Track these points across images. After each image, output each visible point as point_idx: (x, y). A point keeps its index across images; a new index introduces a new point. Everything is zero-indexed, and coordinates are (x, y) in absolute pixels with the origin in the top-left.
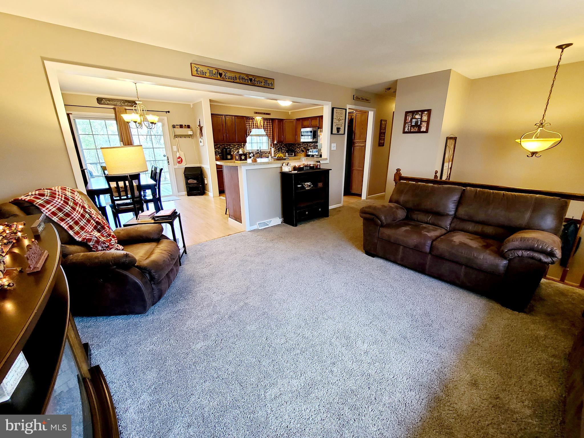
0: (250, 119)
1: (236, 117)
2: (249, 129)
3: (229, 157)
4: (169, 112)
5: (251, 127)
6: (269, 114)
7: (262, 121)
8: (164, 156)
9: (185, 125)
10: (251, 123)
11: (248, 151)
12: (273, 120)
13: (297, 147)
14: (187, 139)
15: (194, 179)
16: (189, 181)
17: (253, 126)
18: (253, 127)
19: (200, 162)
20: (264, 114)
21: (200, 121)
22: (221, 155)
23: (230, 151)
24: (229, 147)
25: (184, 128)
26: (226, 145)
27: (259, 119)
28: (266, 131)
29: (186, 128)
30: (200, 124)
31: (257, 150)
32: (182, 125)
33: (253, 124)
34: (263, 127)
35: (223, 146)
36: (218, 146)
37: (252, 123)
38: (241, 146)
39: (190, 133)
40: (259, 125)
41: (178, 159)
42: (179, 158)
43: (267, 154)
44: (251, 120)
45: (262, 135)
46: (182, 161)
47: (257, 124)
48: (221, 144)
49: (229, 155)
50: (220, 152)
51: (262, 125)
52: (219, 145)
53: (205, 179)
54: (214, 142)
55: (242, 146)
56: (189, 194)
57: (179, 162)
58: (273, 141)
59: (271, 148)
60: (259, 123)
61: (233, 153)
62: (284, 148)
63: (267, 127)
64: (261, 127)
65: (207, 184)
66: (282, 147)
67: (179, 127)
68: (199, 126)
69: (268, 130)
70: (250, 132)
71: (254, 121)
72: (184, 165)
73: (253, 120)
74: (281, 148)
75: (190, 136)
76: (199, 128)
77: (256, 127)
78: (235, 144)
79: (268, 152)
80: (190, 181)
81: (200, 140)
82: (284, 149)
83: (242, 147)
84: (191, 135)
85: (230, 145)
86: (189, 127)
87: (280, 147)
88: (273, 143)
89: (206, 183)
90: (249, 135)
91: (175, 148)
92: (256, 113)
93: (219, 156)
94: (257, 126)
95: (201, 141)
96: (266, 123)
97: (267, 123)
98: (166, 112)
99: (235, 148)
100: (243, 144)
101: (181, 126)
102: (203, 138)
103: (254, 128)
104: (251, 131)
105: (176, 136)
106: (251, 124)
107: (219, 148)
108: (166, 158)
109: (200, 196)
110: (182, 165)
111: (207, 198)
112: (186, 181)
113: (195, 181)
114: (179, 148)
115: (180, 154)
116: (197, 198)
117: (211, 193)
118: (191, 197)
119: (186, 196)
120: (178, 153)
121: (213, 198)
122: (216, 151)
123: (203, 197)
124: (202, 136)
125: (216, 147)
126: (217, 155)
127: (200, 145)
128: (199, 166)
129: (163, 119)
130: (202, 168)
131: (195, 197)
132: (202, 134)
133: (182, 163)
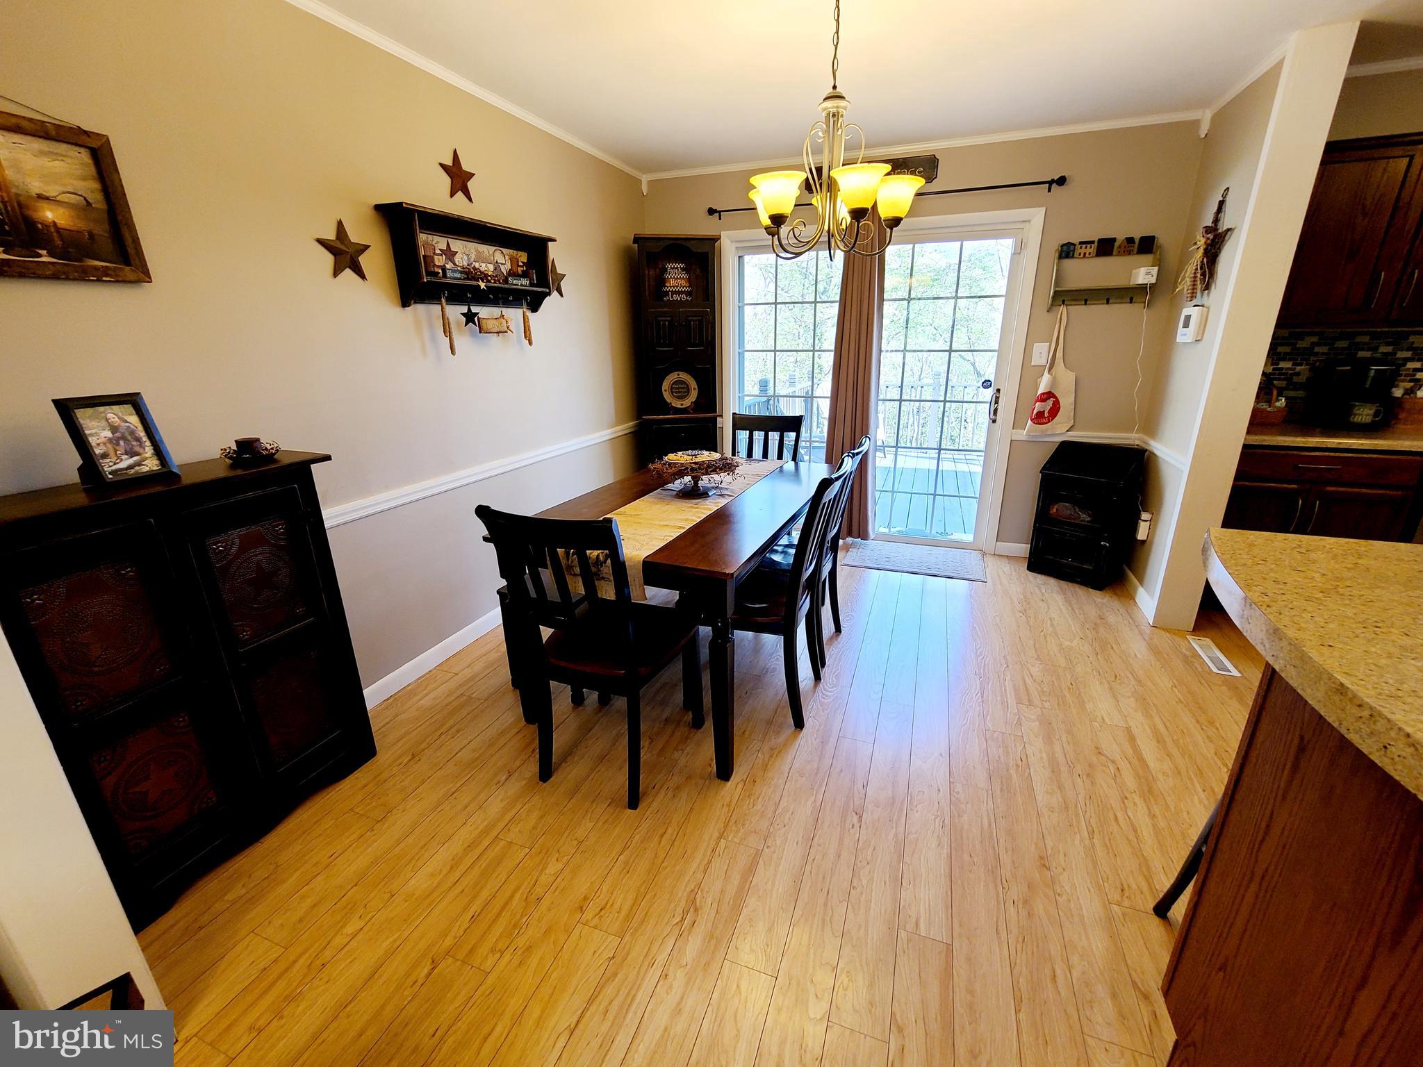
4: (1062, 181)
8: (987, 384)
9: (1131, 240)
14: (1119, 312)
15: (1083, 505)
16: (1054, 510)
19: (1151, 423)
21: (1221, 203)
22: (1298, 393)
23: (1388, 381)
24: (1385, 348)
25: (1121, 254)
26: (1365, 339)
29: (1130, 252)
30: (1216, 220)
32: (1114, 240)
35: (1343, 344)
36: (1306, 343)
39: (1144, 274)
41: (1038, 401)
42: (1048, 395)
46: (1055, 411)
48: (1333, 332)
49: (1374, 401)
50: (1301, 379)
52: (1312, 340)
53: (1145, 516)
54: (1282, 322)
56: (1038, 563)
57: (1040, 414)
65: (1143, 542)
67: (1093, 249)
68: (1212, 228)
72: (1060, 431)
75: (1132, 294)
76: (1202, 242)
80: (1060, 509)
81: (1186, 310)
84: (1142, 288)
85: (1398, 339)
86: (1146, 245)
89: (1142, 535)
91: (1040, 354)
93: (1281, 404)
95: (1188, 318)
98: (1050, 183)
101: (1105, 247)
102: (1215, 290)
105: (1063, 297)
107: (1297, 356)
108: (988, 394)
109: (1086, 588)
110: (1047, 430)
111: (1111, 619)
112: (1040, 504)
113: (1085, 516)
114: (1060, 354)
115: (1054, 382)
116: (1065, 598)
117: (1152, 596)
118: (1040, 579)
119: (1021, 569)
120: (1049, 376)
121: (1148, 632)
122: (1274, 374)
123: (1099, 600)
124: (1207, 287)
125: (1287, 349)
126: (1275, 393)
127: (1179, 339)
128: (1137, 445)
129: (1023, 221)
130: (1149, 457)
131: (1060, 587)
132: (1212, 274)
133: (1052, 420)
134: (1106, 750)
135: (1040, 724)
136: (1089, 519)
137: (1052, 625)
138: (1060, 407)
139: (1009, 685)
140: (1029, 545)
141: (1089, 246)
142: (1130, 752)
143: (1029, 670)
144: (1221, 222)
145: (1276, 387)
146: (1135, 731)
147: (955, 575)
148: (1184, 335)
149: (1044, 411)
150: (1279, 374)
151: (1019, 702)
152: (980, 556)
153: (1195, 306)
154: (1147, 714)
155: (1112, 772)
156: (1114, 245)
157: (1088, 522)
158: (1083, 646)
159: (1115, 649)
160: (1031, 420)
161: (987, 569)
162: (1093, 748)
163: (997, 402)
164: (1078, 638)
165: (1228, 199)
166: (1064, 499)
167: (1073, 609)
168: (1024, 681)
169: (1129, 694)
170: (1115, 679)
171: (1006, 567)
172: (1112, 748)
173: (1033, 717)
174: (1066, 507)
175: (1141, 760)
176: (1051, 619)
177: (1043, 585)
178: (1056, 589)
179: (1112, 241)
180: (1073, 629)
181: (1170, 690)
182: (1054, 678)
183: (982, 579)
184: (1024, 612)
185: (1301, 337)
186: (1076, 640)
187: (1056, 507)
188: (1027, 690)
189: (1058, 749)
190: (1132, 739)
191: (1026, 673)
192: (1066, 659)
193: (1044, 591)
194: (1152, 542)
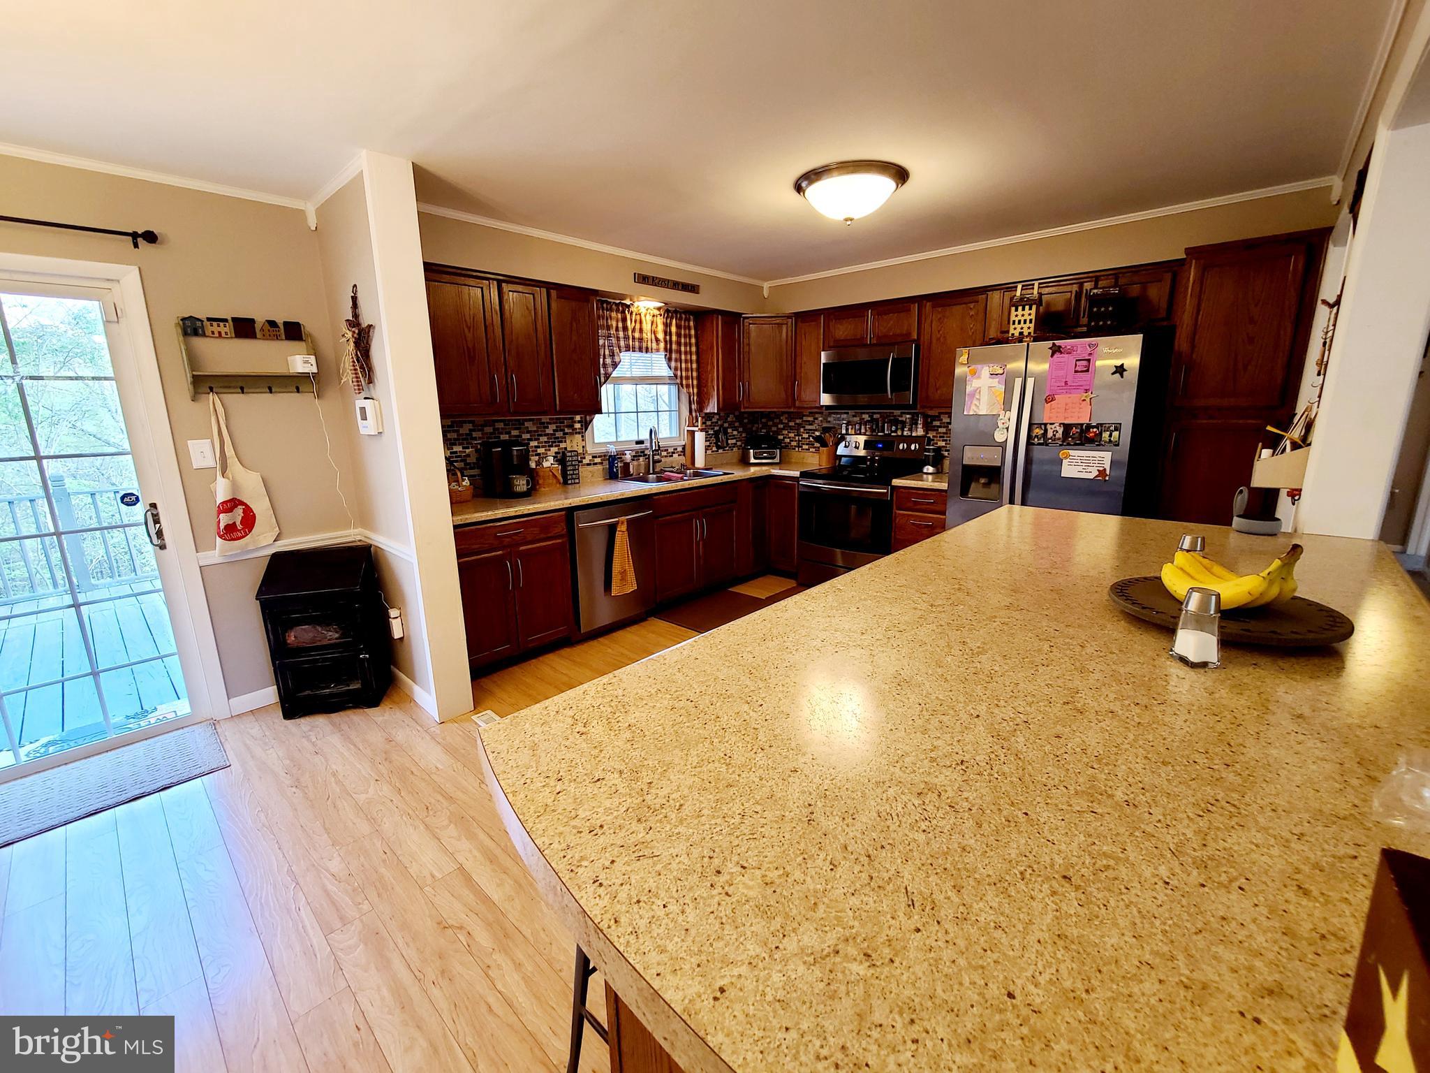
0: (611, 310)
1: (554, 293)
2: (607, 352)
3: (521, 484)
4: (151, 237)
5: (614, 341)
6: (692, 289)
7: (660, 321)
8: (129, 500)
9: (272, 324)
10: (614, 324)
11: (603, 450)
12: (701, 316)
13: (787, 427)
14: (286, 401)
15: (324, 622)
16: (290, 638)
17: (626, 338)
18: (622, 343)
19: (365, 517)
20: (676, 285)
21: (354, 299)
22: (475, 472)
23: (525, 457)
24: (515, 433)
25: (264, 338)
26: (501, 425)
27: (647, 306)
28: (673, 364)
29: (277, 338)
30: (356, 316)
31: (638, 442)
32: (252, 321)
33: (625, 329)
34: (662, 345)
35: (489, 430)
36: (465, 429)
37: (620, 325)
38: (571, 426)
39: (301, 363)
40: (647, 335)
41: (220, 512)
42: (231, 504)
43: (675, 456)
44: (614, 314)
45: (656, 381)
46: (249, 520)
47: (641, 330)
48: (479, 420)
49: (522, 473)
50: (472, 460)
51: (661, 336)
52: (468, 427)
53: (393, 613)
54: (443, 415)
55: (578, 426)
57: (230, 528)
58: (702, 403)
59: (692, 433)
60: (647, 327)
61: (539, 463)
62: (735, 429)
63: (679, 344)
64: (654, 345)
65: (402, 639)
66: (726, 425)
67: (228, 329)
68: (354, 322)
69: (683, 357)
70: (615, 365)
71: (628, 317)
72: (264, 543)
73: (623, 312)
74: (726, 433)
75: (296, 383)
76: (349, 335)
77: (637, 344)
78: (545, 419)
79: (680, 449)
80: (298, 636)
81: (360, 403)
82: (735, 433)
83: (574, 432)
84: (305, 377)
85: (519, 425)
86: (293, 332)
87: (721, 426)
88: (700, 409)
89: (397, 633)
90: (607, 376)
91: (202, 453)
92: (643, 279)
93: (466, 482)
94: (641, 340)
95: (363, 410)
96: (674, 329)
97: (678, 327)
98: (134, 236)
99: (545, 439)
100: (578, 418)
101: (244, 328)
102: (378, 389)
103: (628, 348)
104: (617, 359)
105: (208, 383)
106: (617, 329)
107: (465, 440)
108: (139, 511)
109: (361, 710)
110: (247, 544)
111: (400, 736)
112: (271, 637)
113: (330, 633)
114: (229, 451)
115: (235, 485)
116: (342, 735)
117: (429, 692)
118: (305, 723)
119: (276, 721)
120: (224, 480)
121: (438, 732)
122: (452, 457)
123: (381, 718)
124: (370, 381)
125: (455, 436)
126: (459, 474)
127: (363, 431)
128: (360, 541)
129: (108, 280)
130: (376, 552)
131: (333, 724)
132: (370, 369)
133: (250, 531)
134: (450, 918)
135: (366, 944)
136: (337, 635)
137: (338, 782)
138: (254, 515)
139: (306, 914)
140: (275, 687)
141: (222, 324)
142: (470, 897)
143: (327, 870)
144: (360, 317)
145: (458, 469)
146: (468, 866)
147: (174, 780)
148: (367, 428)
149: (235, 523)
150: (456, 457)
151: (328, 931)
152: (210, 730)
153: (365, 398)
154: (471, 836)
155: (465, 943)
156: (254, 328)
157: (336, 639)
158: (381, 791)
159: (415, 773)
160: (221, 537)
161: (227, 746)
162: (436, 925)
163: (156, 521)
164: (373, 782)
165: (359, 295)
166: (299, 622)
167: (355, 745)
168: (326, 891)
169: (446, 822)
170: (428, 812)
171: (253, 728)
172: (454, 910)
173: (351, 942)
174: (304, 629)
175: (486, 899)
176: (334, 774)
177: (310, 731)
178: (328, 728)
179: (251, 322)
180: (363, 772)
181: (479, 789)
182: (362, 859)
183: (222, 764)
184: (297, 784)
185: (460, 424)
186: (371, 787)
187: (292, 634)
188: (333, 903)
189: (398, 964)
190: (468, 879)
191: (325, 877)
192: (368, 820)
193: (314, 740)
194: (409, 637)
